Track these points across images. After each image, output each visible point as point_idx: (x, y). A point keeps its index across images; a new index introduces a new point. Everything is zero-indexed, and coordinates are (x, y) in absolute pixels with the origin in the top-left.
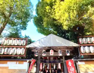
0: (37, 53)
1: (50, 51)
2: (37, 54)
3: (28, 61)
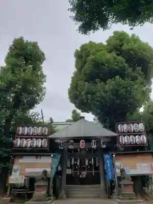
1: (80, 142)
2: (62, 146)
3: (52, 156)
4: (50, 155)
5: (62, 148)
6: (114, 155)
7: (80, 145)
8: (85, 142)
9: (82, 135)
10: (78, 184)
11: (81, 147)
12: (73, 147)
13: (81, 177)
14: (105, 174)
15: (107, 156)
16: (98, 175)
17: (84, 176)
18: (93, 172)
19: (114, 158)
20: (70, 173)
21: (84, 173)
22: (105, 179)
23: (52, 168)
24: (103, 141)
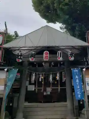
0: (21, 57)
1: (43, 54)
2: (21, 59)
3: (6, 70)
4: (3, 69)
5: (20, 61)
6: (84, 69)
7: (43, 57)
8: (50, 54)
9: (46, 44)
10: (41, 102)
11: (45, 60)
12: (34, 60)
13: (45, 94)
14: (73, 90)
15: (75, 71)
16: (64, 91)
17: (49, 93)
18: (59, 88)
19: (84, 72)
20: (33, 90)
21: (49, 90)
22: (73, 97)
23: (6, 85)
24: (70, 52)
